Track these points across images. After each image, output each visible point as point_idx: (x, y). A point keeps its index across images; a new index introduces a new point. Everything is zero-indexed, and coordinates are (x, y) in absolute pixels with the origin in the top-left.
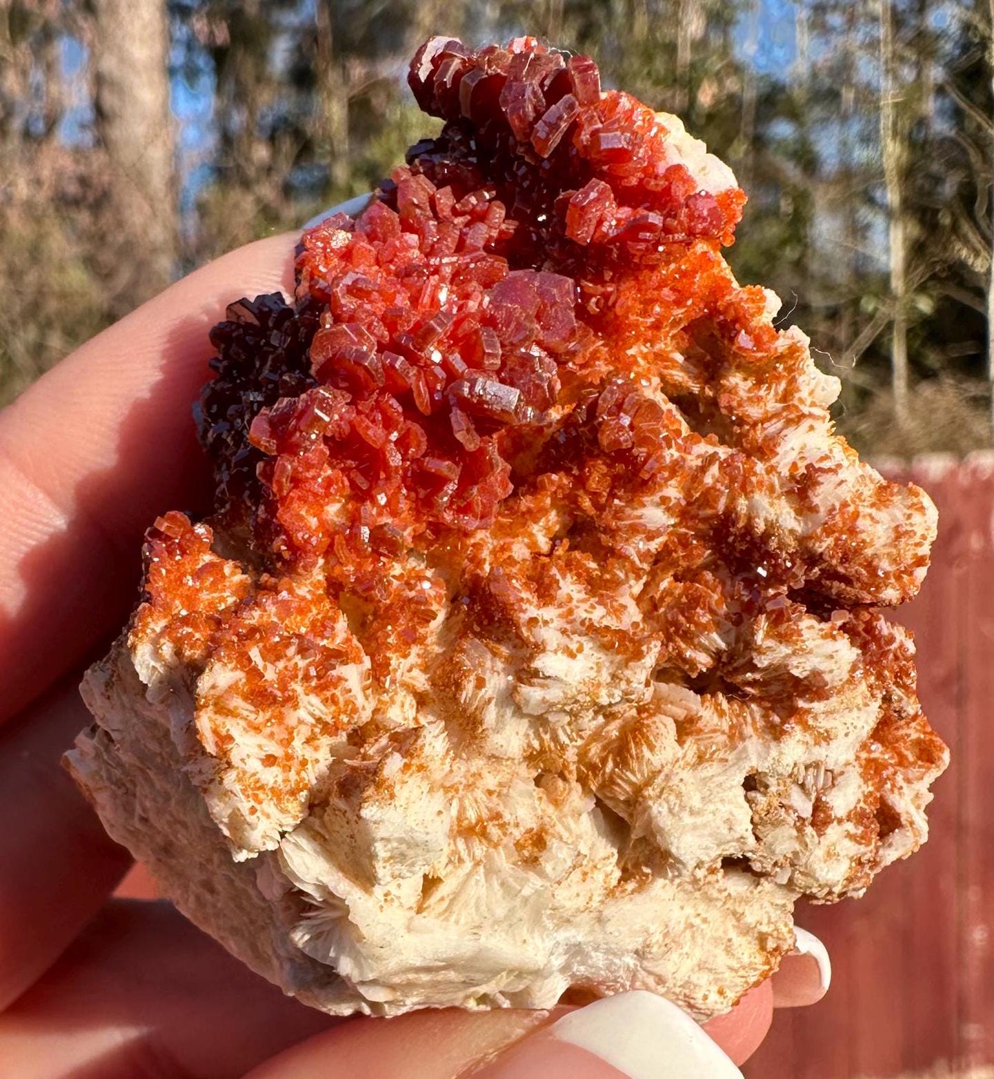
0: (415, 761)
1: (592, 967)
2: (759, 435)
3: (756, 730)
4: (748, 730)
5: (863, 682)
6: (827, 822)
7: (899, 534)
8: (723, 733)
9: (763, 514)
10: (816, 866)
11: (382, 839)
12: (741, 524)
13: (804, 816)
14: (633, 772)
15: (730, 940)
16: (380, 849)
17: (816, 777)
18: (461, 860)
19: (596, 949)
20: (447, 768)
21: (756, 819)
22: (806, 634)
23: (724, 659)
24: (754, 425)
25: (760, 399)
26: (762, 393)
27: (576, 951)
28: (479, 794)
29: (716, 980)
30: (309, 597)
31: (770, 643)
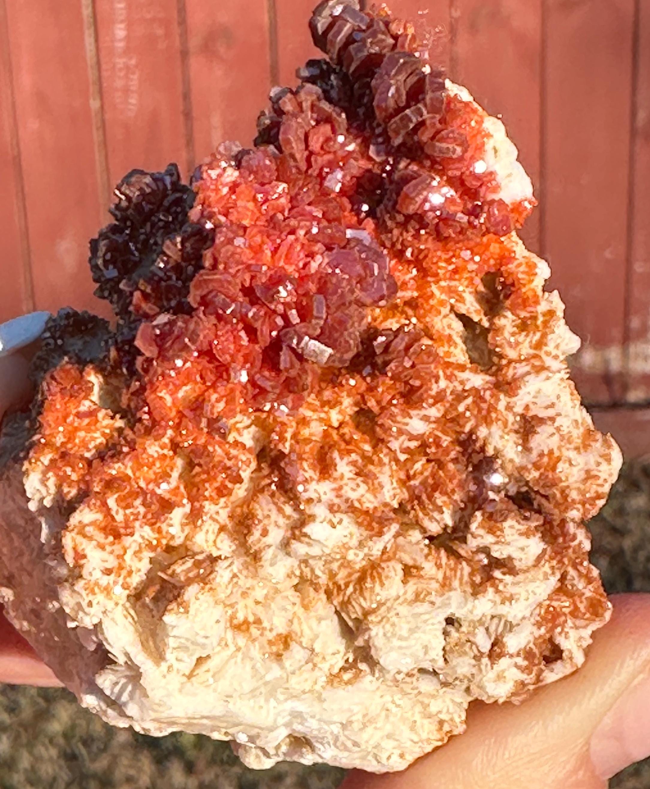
0: (208, 586)
1: (307, 727)
2: (510, 373)
3: (461, 584)
4: (456, 583)
5: (547, 564)
6: (500, 655)
7: (589, 476)
8: (437, 581)
9: (494, 443)
10: (486, 684)
11: (174, 637)
12: (478, 445)
13: (483, 650)
14: (365, 599)
15: (415, 722)
16: (172, 642)
17: (498, 626)
18: (226, 645)
19: (313, 717)
20: (228, 592)
21: (447, 648)
22: (507, 531)
23: (449, 531)
24: (510, 362)
25: (517, 343)
26: (521, 338)
27: (297, 715)
28: (250, 602)
29: (399, 747)
30: (156, 455)
31: (481, 532)
